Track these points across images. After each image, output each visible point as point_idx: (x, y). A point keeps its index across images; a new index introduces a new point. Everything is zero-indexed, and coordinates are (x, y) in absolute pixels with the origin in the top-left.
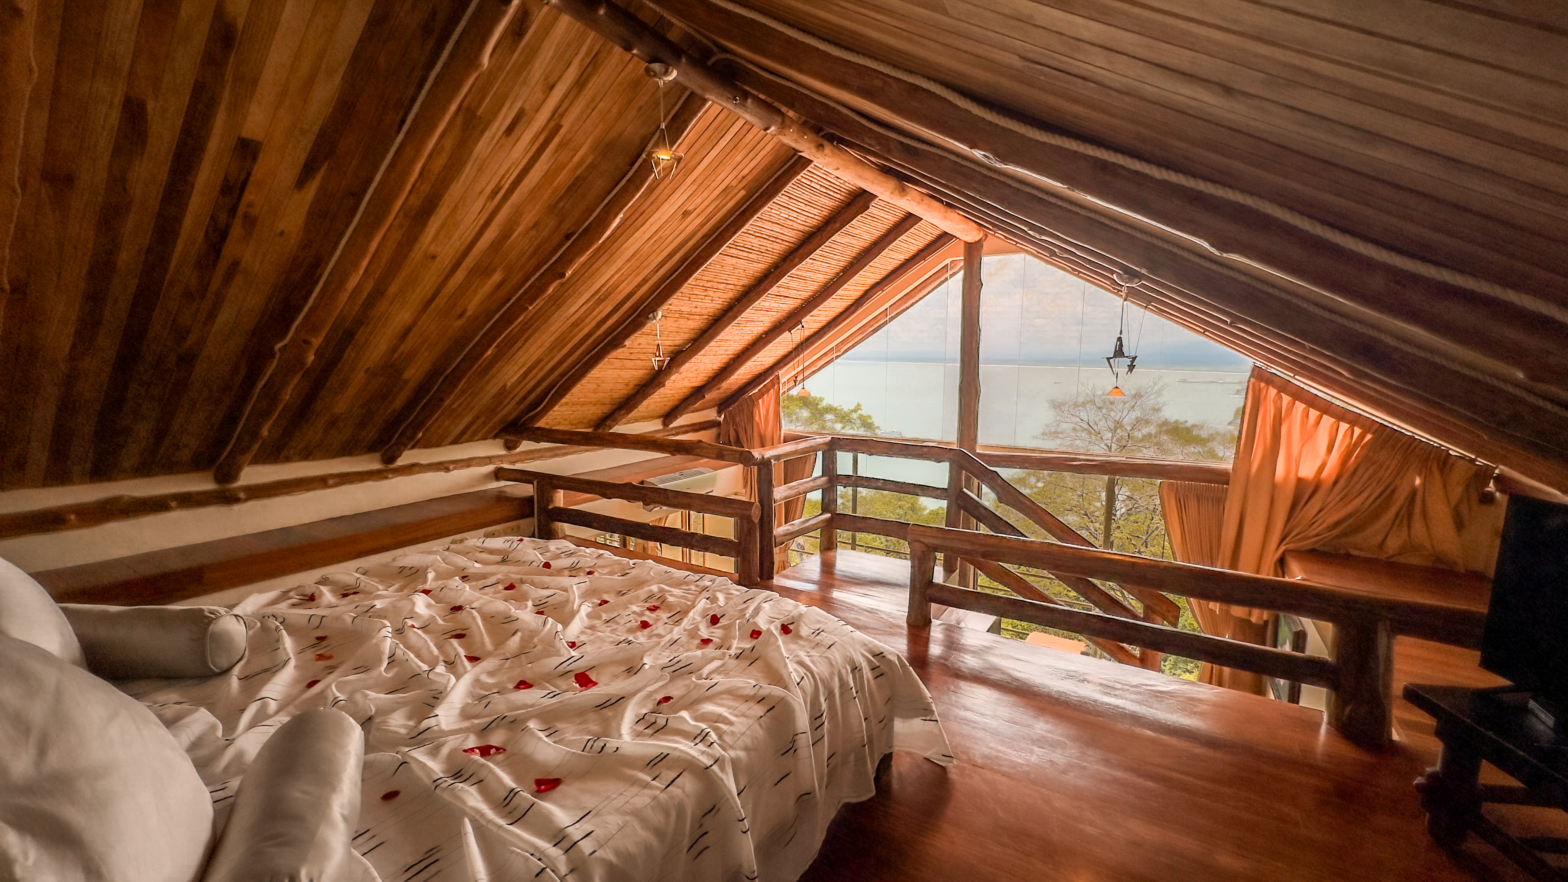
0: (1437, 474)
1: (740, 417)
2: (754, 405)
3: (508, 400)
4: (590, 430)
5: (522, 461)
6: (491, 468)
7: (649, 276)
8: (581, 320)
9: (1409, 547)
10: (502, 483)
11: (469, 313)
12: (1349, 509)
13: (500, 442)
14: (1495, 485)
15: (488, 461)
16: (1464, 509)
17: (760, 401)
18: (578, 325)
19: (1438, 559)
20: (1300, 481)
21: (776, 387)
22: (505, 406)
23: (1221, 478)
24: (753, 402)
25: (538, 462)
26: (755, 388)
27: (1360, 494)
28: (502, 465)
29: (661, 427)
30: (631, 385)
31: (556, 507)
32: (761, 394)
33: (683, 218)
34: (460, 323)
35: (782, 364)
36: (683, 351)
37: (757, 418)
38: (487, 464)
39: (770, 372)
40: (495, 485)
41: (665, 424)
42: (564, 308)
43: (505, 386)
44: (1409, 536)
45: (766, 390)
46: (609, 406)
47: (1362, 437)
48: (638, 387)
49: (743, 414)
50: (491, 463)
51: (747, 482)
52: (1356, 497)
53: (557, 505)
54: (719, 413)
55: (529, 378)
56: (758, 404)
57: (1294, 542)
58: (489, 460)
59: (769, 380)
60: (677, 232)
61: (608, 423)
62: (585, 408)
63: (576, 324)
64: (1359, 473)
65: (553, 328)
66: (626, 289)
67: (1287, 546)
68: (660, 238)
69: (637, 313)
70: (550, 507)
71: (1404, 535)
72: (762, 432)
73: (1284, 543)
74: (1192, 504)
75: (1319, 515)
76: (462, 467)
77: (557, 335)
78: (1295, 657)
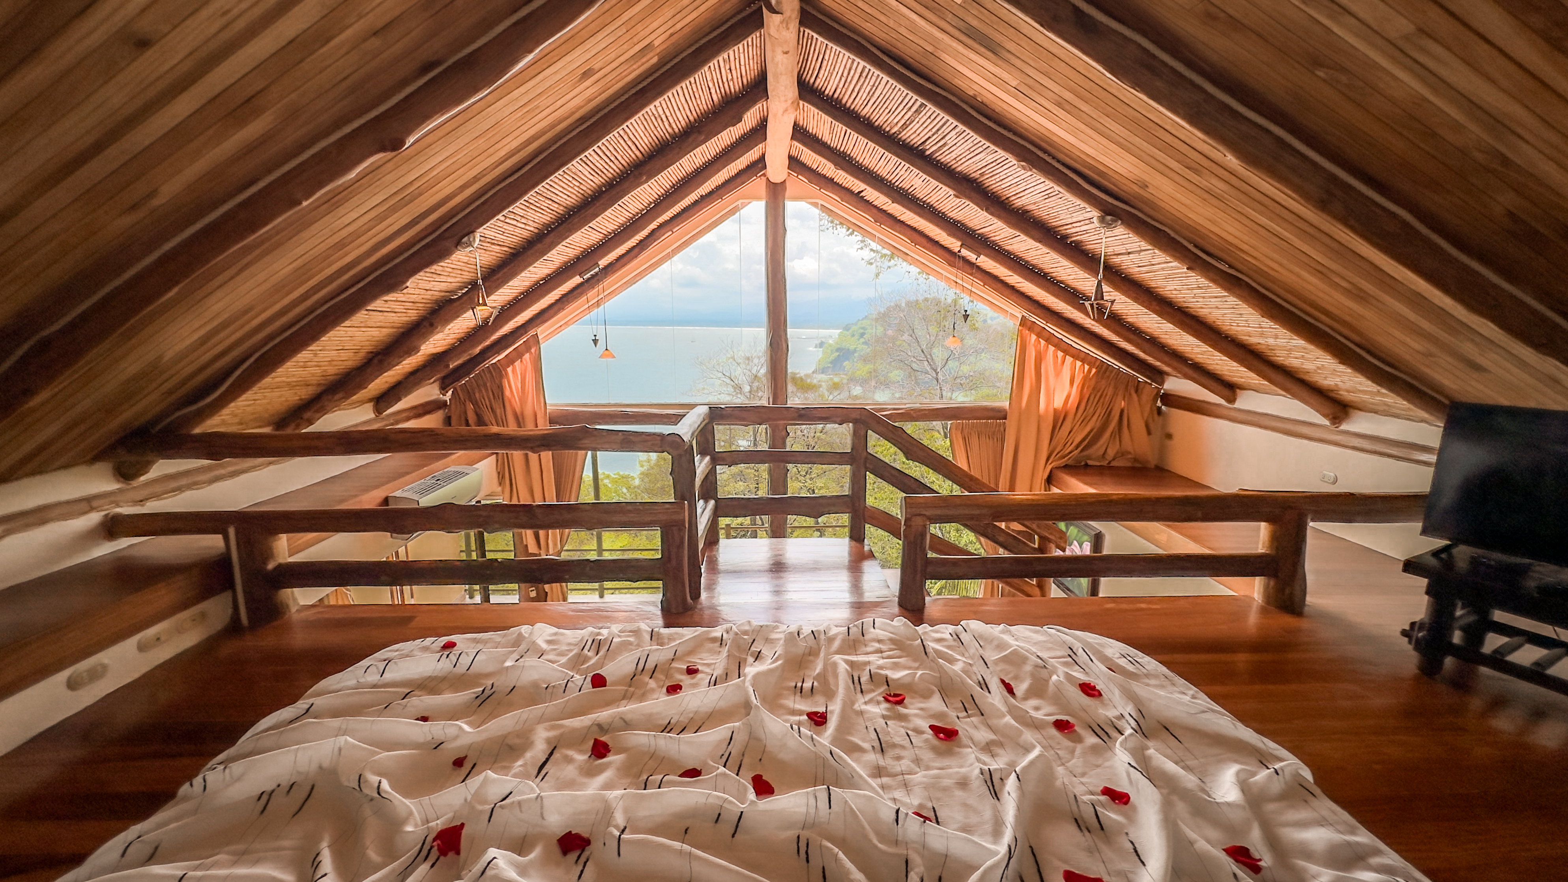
0: (1134, 396)
1: (480, 391)
2: (501, 377)
3: (154, 385)
4: (267, 430)
5: (157, 496)
6: (94, 518)
7: (484, 172)
8: (356, 235)
9: (1122, 454)
10: (123, 543)
11: (156, 202)
12: (1088, 429)
13: (104, 468)
14: (1161, 401)
15: (84, 506)
16: (1150, 421)
17: (510, 370)
18: (345, 246)
19: (1136, 460)
20: (1055, 410)
21: (533, 350)
22: (145, 396)
23: (1001, 415)
24: (498, 371)
25: (188, 494)
26: (499, 353)
27: (1094, 414)
28: (119, 510)
29: (373, 416)
30: (362, 354)
31: (280, 566)
32: (510, 361)
33: (580, 80)
34: (128, 220)
35: (538, 321)
36: (451, 301)
37: (507, 393)
38: (85, 513)
39: (522, 331)
40: (105, 549)
41: (378, 410)
42: (341, 211)
43: (160, 357)
44: (1120, 445)
45: (519, 354)
46: (314, 388)
47: (1089, 371)
48: (371, 355)
49: (487, 390)
50: (92, 509)
51: (503, 477)
52: (1092, 416)
53: (282, 561)
54: (444, 389)
55: (209, 344)
56: (507, 374)
57: (1057, 460)
58: (88, 503)
59: (522, 342)
60: (559, 103)
61: (307, 415)
62: (276, 393)
63: (341, 245)
64: (1092, 399)
65: (299, 251)
66: (446, 188)
67: (1053, 464)
68: (537, 107)
69: (438, 233)
70: (271, 566)
71: (1118, 446)
72: (518, 410)
73: (1050, 462)
74: (974, 441)
75: (1071, 435)
76: (27, 527)
77: (299, 262)
78: (1095, 556)
